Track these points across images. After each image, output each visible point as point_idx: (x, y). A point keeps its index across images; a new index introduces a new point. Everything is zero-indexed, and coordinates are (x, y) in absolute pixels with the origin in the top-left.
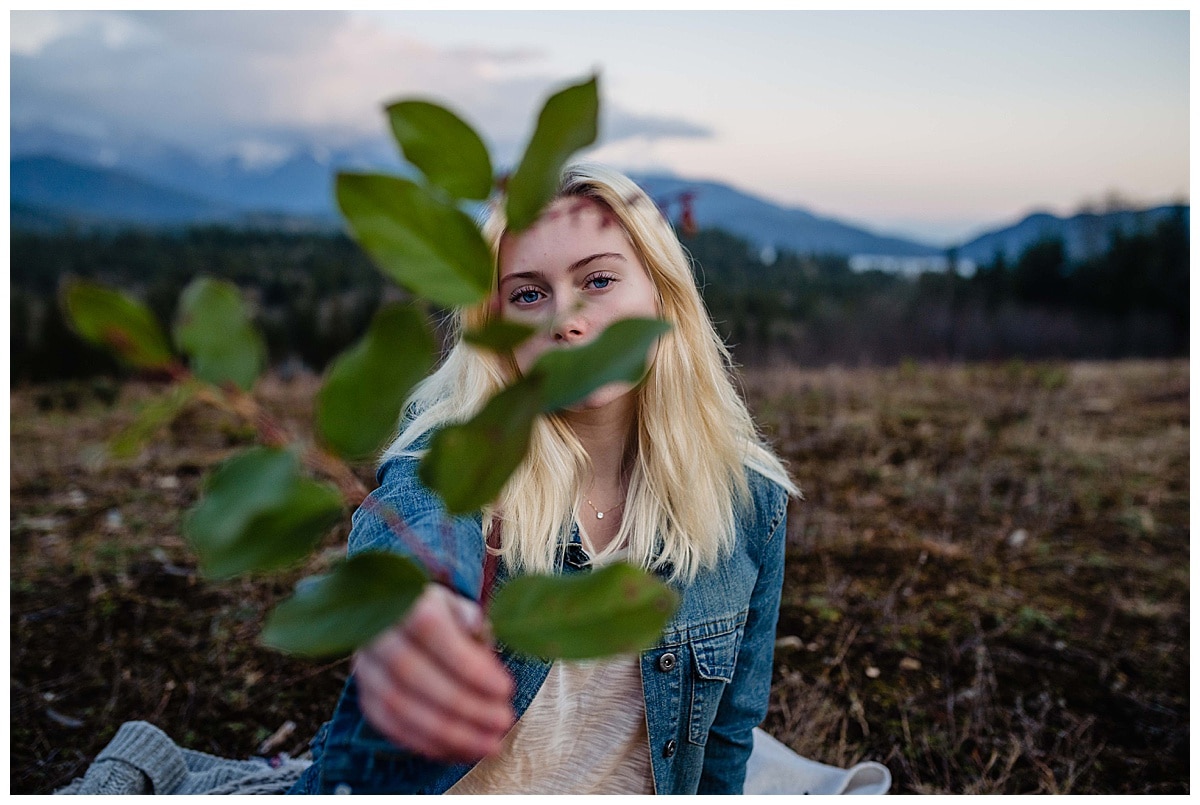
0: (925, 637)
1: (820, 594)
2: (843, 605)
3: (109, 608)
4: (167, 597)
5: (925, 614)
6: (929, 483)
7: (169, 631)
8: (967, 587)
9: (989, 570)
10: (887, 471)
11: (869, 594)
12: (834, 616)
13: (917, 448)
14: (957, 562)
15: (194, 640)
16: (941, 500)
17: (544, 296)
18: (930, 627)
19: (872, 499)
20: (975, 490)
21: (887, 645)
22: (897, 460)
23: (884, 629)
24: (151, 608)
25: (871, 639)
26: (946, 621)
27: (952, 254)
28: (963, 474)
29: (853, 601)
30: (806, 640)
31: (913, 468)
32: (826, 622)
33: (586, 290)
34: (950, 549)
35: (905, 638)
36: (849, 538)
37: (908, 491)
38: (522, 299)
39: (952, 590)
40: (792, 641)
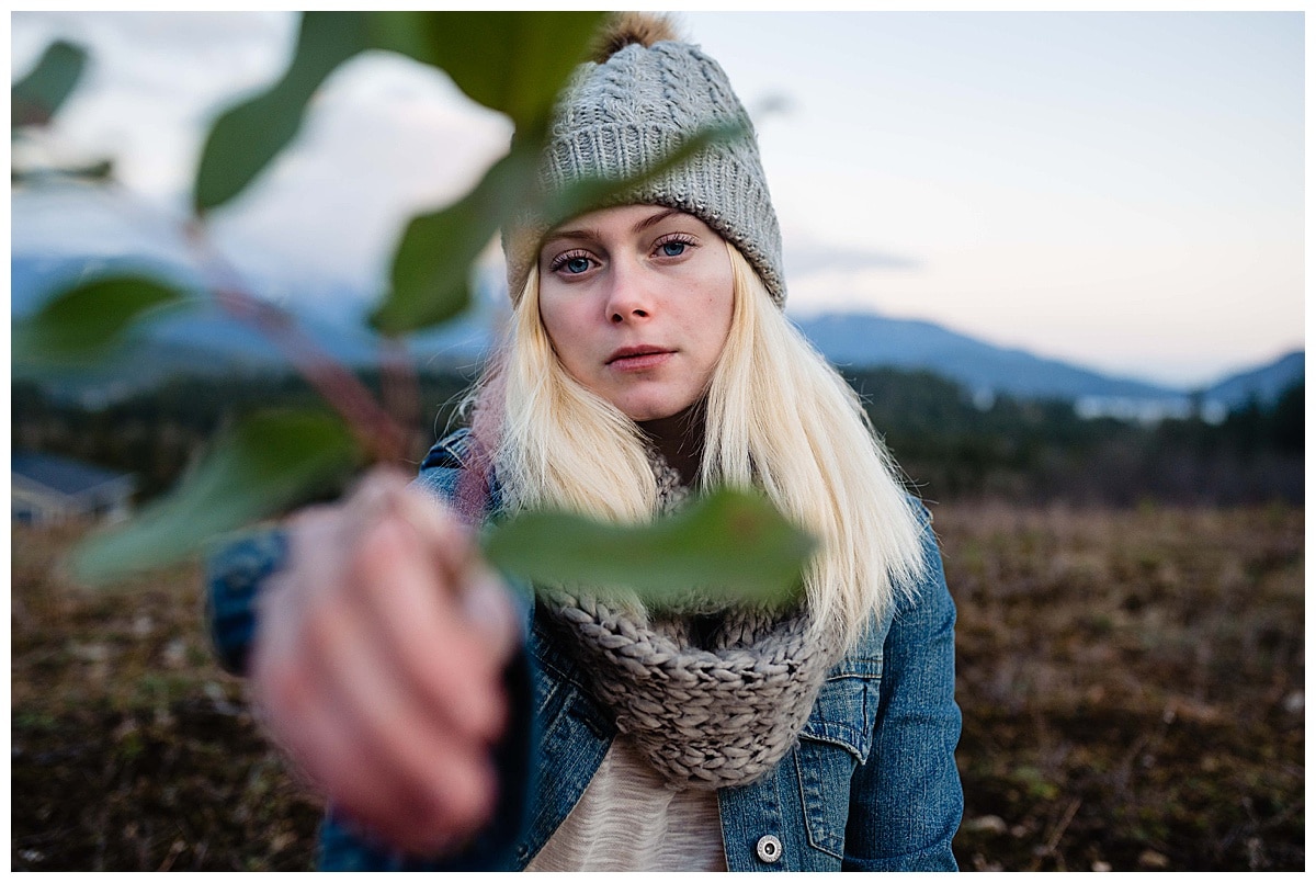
0: (1172, 823)
1: (1031, 763)
2: (1061, 778)
3: (133, 750)
4: (207, 740)
5: (1173, 793)
6: (1174, 634)
7: (200, 781)
8: (1229, 761)
9: (1260, 741)
10: (1120, 620)
11: (1097, 766)
12: (1049, 792)
13: (1159, 595)
14: (1214, 729)
15: (224, 793)
16: (1190, 654)
17: (597, 264)
18: (1181, 811)
19: (1100, 652)
20: (1235, 643)
21: (1121, 833)
22: (1133, 605)
23: (1117, 811)
24: (185, 752)
25: (1099, 823)
26: (1202, 804)
27: (1197, 397)
28: (1218, 622)
29: (1075, 774)
30: (1011, 821)
31: (1153, 617)
32: (1039, 799)
33: (655, 258)
34: (1206, 713)
35: (1146, 824)
36: (1070, 696)
37: (1147, 641)
38: (567, 268)
39: (1209, 763)
40: (991, 823)
